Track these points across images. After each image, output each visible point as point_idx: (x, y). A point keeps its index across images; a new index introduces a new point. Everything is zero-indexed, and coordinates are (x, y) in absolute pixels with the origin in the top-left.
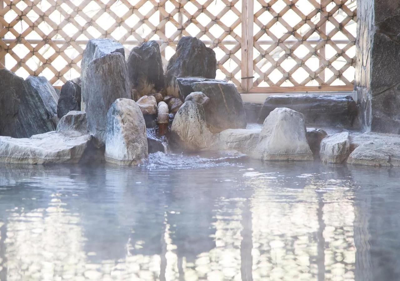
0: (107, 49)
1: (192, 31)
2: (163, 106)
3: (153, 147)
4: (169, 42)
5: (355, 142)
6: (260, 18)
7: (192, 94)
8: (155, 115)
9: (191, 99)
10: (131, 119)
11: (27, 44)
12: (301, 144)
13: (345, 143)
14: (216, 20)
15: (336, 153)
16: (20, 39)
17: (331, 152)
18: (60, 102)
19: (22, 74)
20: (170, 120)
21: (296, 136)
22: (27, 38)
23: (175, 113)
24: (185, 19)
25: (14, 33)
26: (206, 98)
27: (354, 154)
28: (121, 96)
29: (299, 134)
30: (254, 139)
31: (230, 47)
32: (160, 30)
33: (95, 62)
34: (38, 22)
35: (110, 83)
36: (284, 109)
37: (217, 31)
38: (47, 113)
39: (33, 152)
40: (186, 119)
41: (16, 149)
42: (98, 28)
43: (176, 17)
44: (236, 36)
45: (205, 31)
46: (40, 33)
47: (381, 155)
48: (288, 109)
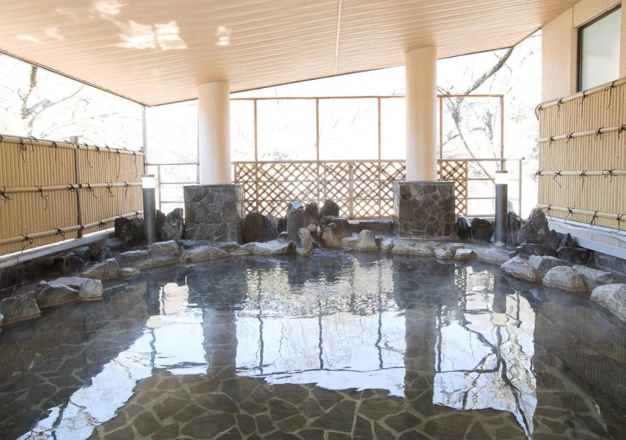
0: (296, 206)
1: (330, 195)
2: (319, 229)
3: (315, 246)
4: (321, 200)
5: (394, 243)
6: (356, 190)
7: (330, 224)
8: (316, 232)
9: (330, 226)
10: (306, 236)
11: (267, 201)
12: (373, 244)
13: (390, 245)
14: (339, 191)
15: (387, 248)
16: (264, 200)
17: (385, 248)
18: (279, 225)
19: (265, 214)
20: (322, 234)
21: (371, 241)
22: (267, 199)
23: (324, 231)
24: (327, 191)
25: (262, 197)
26: (336, 225)
27: (394, 249)
28: (301, 227)
29: (373, 240)
30: (355, 242)
31: (345, 202)
32: (317, 195)
33: (292, 213)
34: (270, 193)
35: (297, 221)
36: (367, 230)
37: (339, 196)
38: (274, 230)
39: (268, 250)
40: (328, 234)
41: (261, 249)
42: (293, 195)
43: (323, 190)
44: (347, 197)
45: (335, 195)
46: (271, 197)
47: (405, 250)
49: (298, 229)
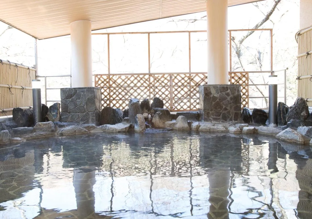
0: (135, 101)
1: (157, 96)
2: (150, 116)
3: (147, 127)
4: (151, 99)
5: (200, 125)
6: (174, 93)
7: (157, 112)
8: (148, 118)
9: (157, 114)
10: (141, 119)
11: (116, 100)
12: (186, 125)
13: (198, 125)
14: (163, 93)
15: (195, 128)
17: (194, 127)
18: (123, 115)
19: (115, 108)
20: (152, 119)
21: (185, 123)
22: (116, 99)
23: (153, 117)
24: (156, 93)
25: (113, 98)
26: (161, 113)
27: (200, 128)
28: (138, 114)
29: (186, 123)
30: (174, 124)
31: (167, 100)
32: (149, 96)
33: (132, 104)
34: (118, 95)
35: (135, 110)
36: (182, 116)
37: (164, 96)
38: (120, 118)
39: (115, 129)
40: (156, 119)
41: (111, 128)
42: (134, 96)
43: (153, 93)
44: (168, 97)
45: (161, 96)
46: (119, 97)
47: (208, 128)
48: (183, 116)
49: (135, 115)
